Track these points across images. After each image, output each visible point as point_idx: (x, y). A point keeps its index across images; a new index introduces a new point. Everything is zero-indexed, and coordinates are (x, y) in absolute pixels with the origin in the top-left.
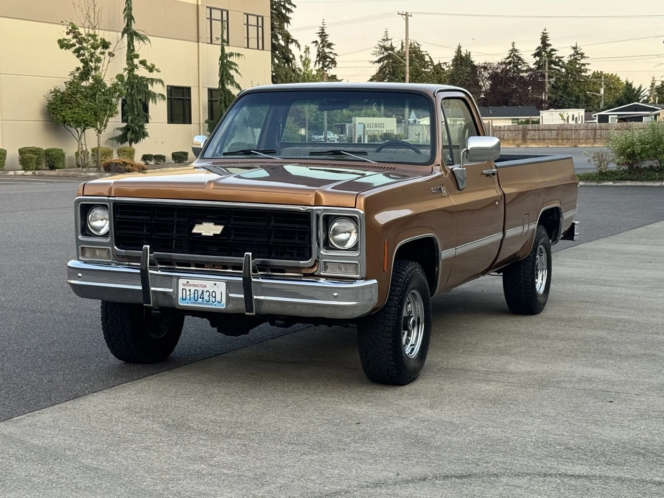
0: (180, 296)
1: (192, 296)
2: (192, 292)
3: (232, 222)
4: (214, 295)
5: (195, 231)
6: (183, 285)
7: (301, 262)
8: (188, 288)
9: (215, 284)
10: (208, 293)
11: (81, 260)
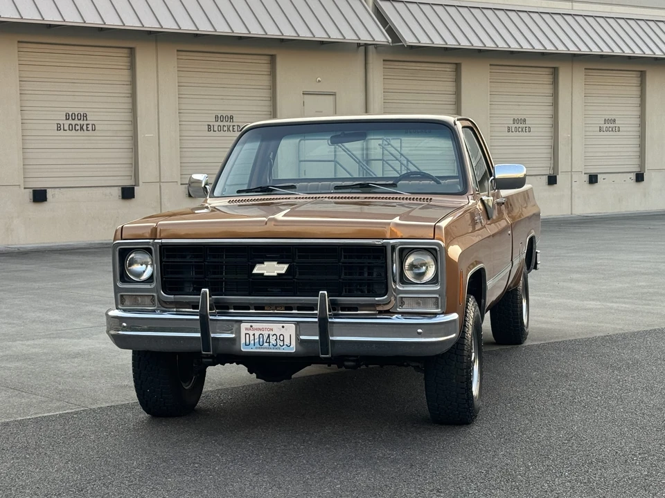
0: (243, 341)
1: (257, 341)
2: (257, 336)
3: (297, 260)
4: (282, 339)
5: (255, 271)
6: (246, 329)
7: (377, 299)
8: (251, 333)
9: (283, 327)
10: (275, 336)
11: (120, 309)
